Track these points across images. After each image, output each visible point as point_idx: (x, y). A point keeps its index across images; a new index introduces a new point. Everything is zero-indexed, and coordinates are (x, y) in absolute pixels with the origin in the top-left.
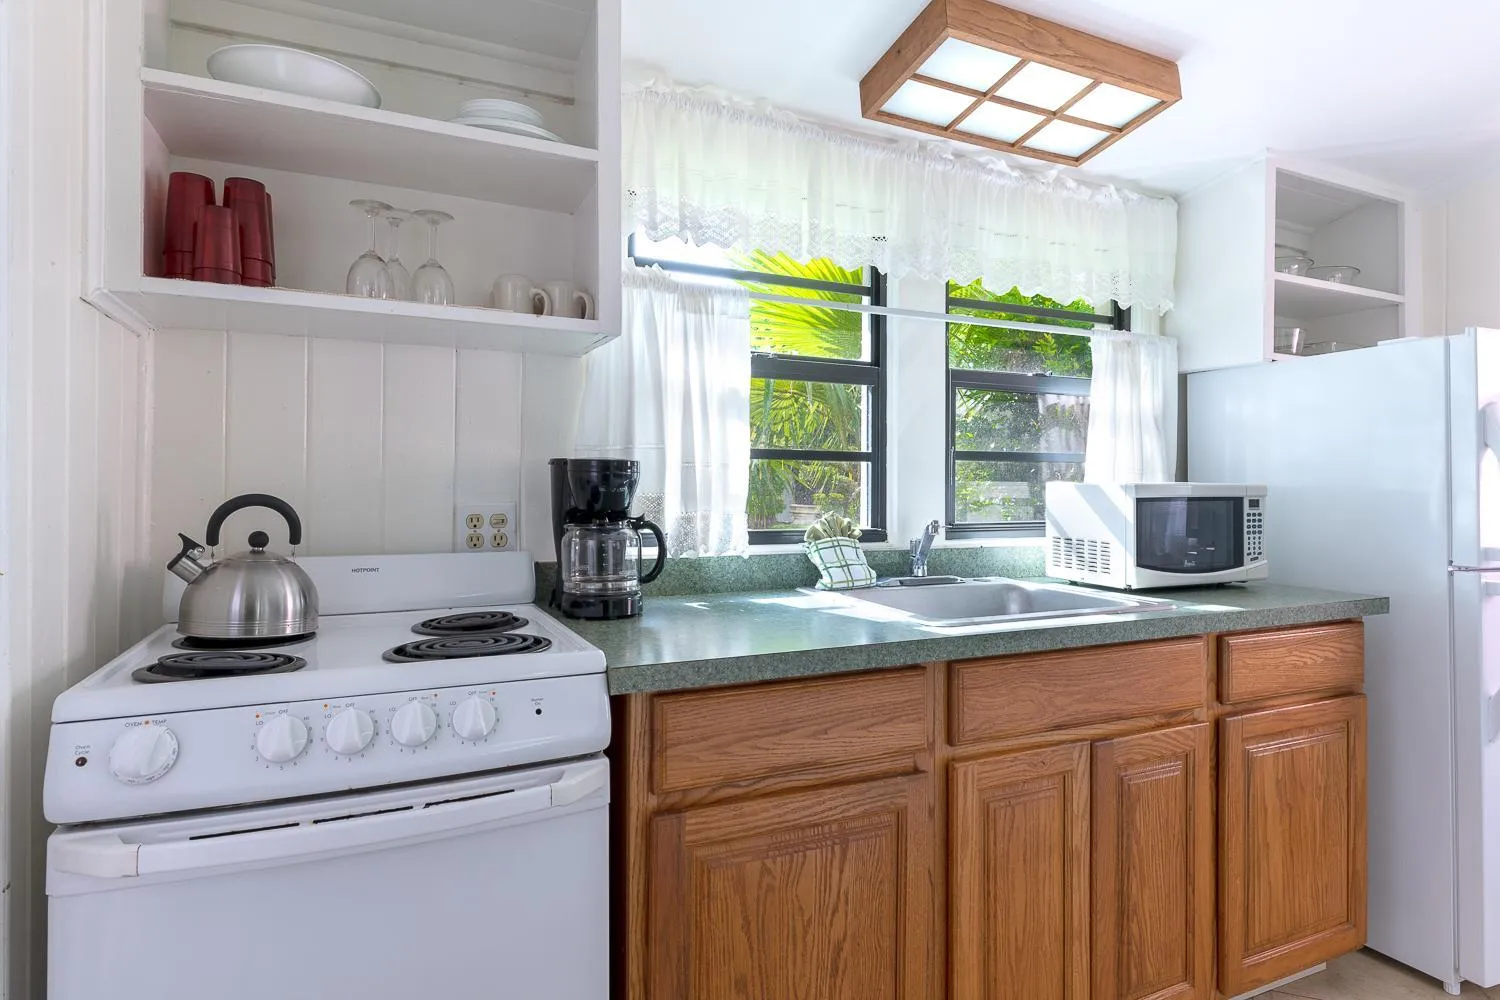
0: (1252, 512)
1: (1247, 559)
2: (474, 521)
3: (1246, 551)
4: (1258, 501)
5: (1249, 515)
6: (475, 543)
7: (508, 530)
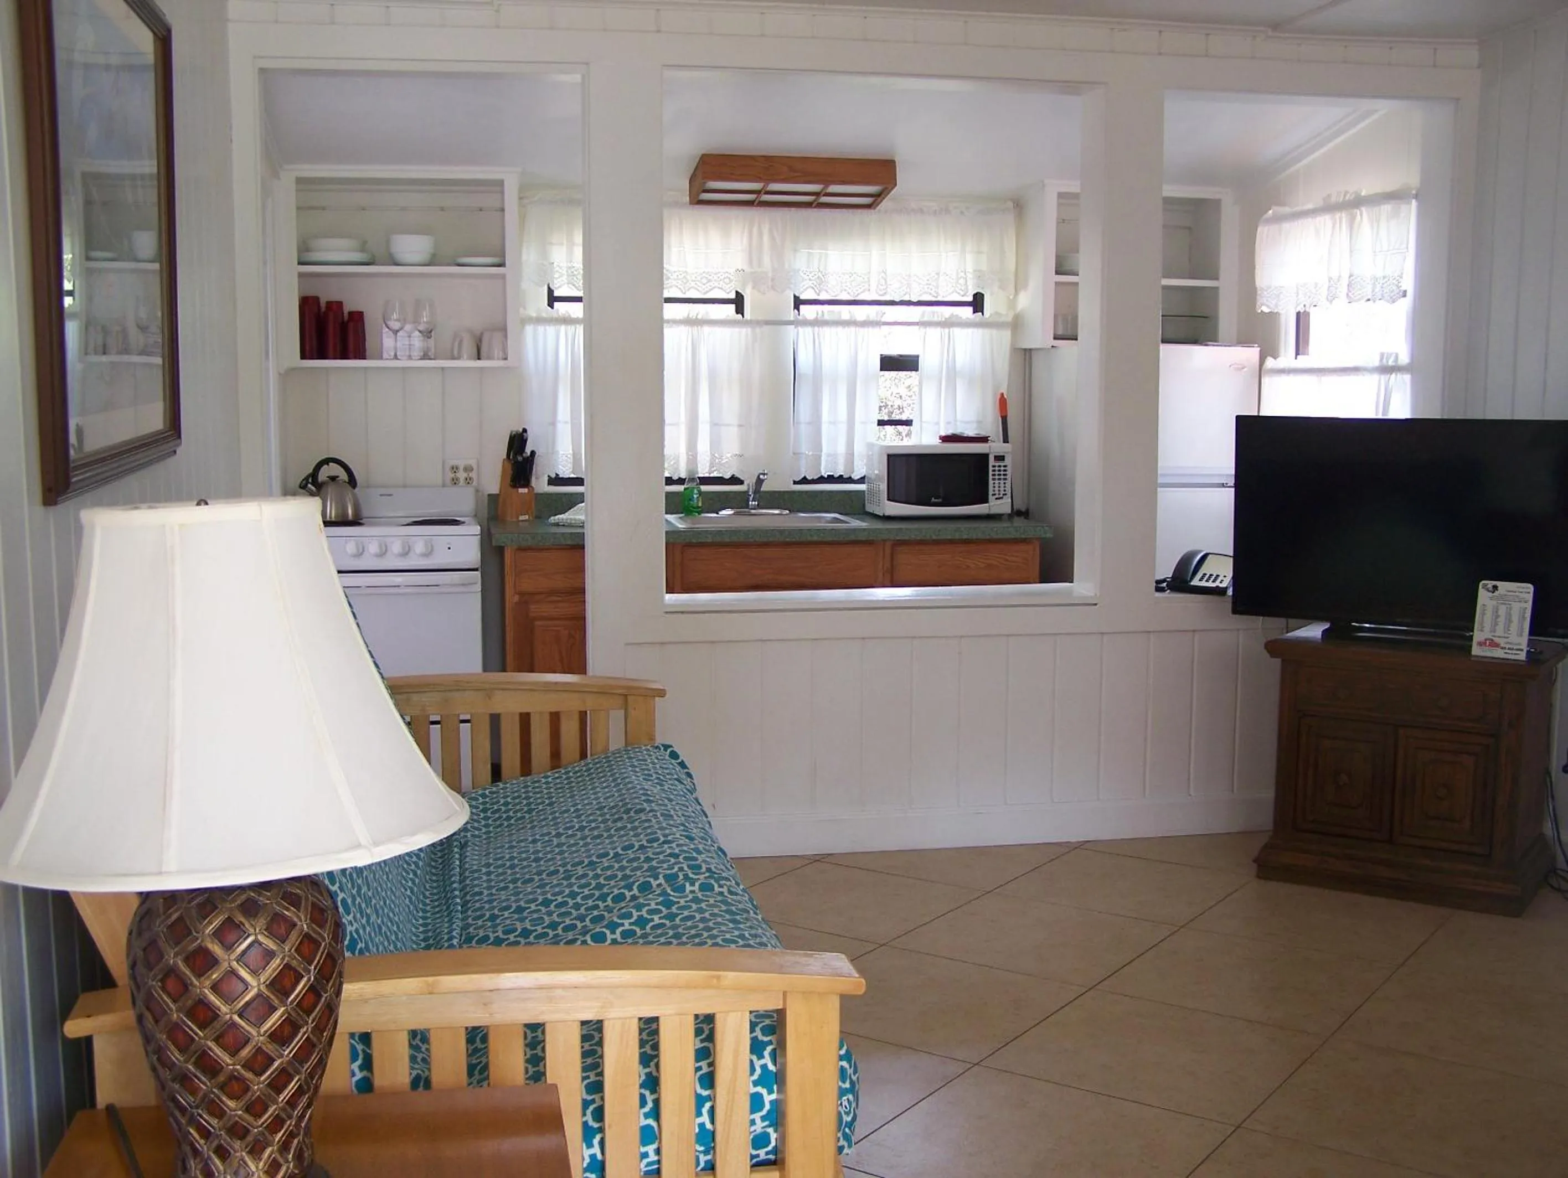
0: (997, 464)
1: (991, 498)
2: (455, 469)
3: (991, 492)
4: (1004, 456)
5: (994, 466)
6: (455, 481)
7: (473, 475)
